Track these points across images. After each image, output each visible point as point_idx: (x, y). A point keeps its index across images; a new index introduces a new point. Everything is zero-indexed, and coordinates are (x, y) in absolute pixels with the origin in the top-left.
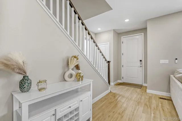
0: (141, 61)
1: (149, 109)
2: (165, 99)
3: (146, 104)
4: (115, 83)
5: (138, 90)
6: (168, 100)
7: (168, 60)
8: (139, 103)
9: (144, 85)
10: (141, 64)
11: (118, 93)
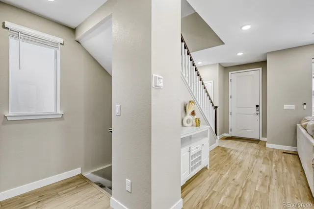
0: (257, 106)
1: (270, 162)
2: (291, 154)
3: (265, 158)
4: (221, 136)
5: (255, 145)
6: (293, 154)
7: (294, 106)
8: (257, 157)
9: (262, 139)
10: (257, 111)
11: (228, 147)
